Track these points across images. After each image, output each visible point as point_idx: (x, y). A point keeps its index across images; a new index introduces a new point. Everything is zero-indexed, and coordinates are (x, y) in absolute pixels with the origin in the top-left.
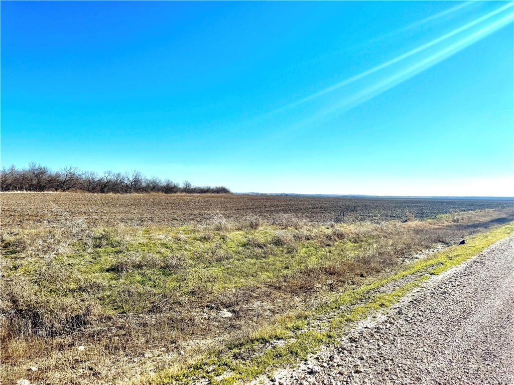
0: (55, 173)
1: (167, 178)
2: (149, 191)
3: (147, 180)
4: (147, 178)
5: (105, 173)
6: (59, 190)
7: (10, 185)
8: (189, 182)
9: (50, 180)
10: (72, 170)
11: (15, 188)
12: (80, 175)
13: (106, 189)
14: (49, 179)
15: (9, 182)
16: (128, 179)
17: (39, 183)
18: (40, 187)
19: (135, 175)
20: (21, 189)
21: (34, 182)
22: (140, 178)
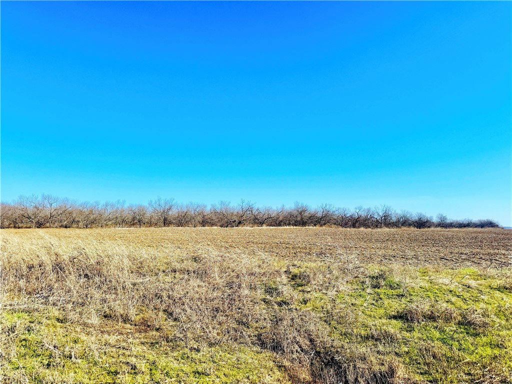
0: (314, 210)
1: (419, 212)
2: (400, 225)
3: (397, 214)
4: (397, 212)
5: (356, 208)
6: (317, 226)
7: (282, 221)
8: (444, 215)
9: (311, 217)
10: (328, 207)
11: (285, 224)
12: (334, 212)
13: (357, 225)
14: (310, 215)
15: (281, 219)
16: (378, 214)
17: (302, 219)
18: (303, 223)
19: (384, 209)
20: (289, 224)
21: (299, 219)
22: (390, 213)
